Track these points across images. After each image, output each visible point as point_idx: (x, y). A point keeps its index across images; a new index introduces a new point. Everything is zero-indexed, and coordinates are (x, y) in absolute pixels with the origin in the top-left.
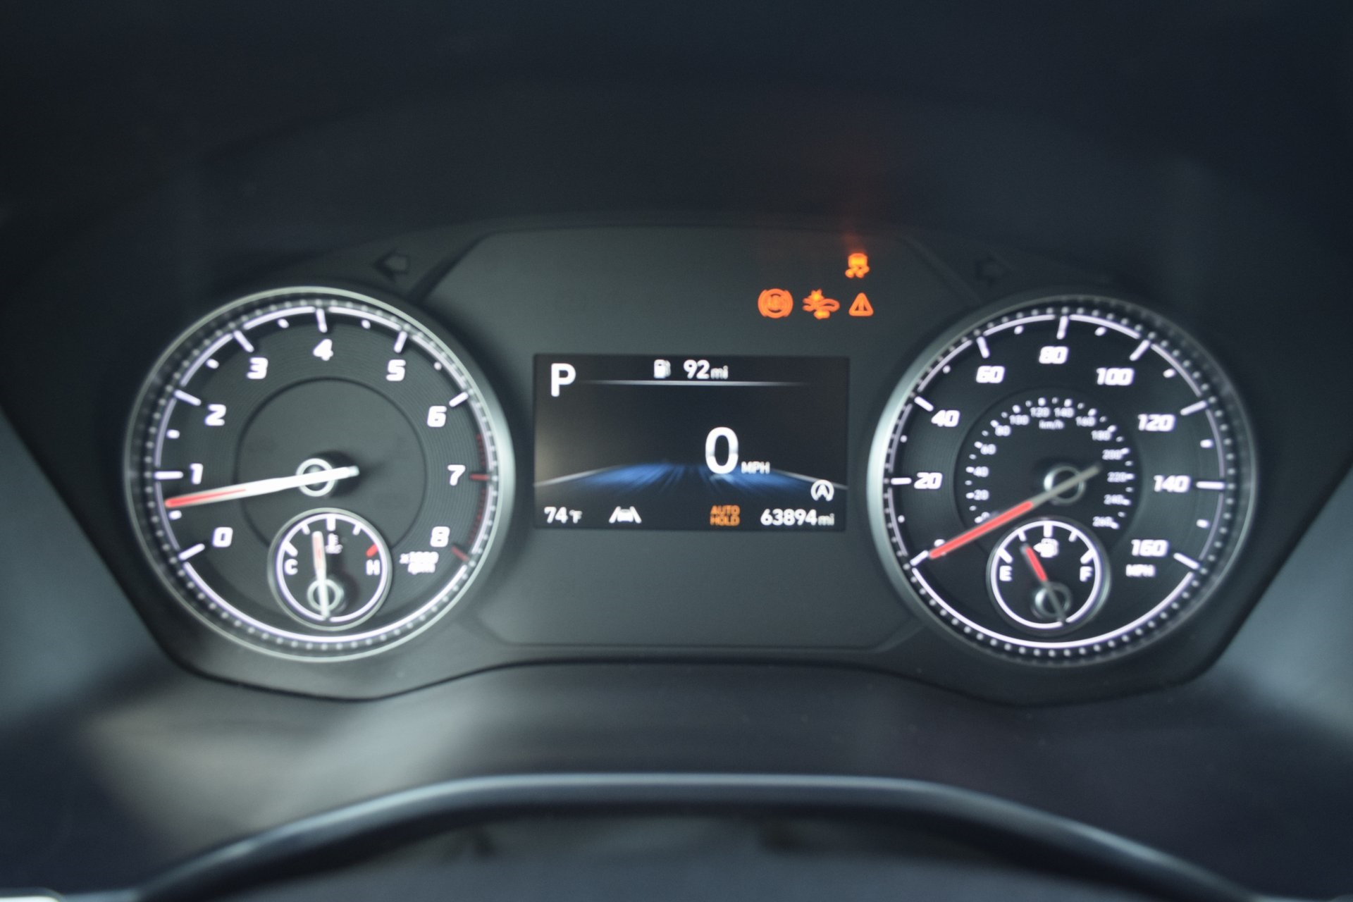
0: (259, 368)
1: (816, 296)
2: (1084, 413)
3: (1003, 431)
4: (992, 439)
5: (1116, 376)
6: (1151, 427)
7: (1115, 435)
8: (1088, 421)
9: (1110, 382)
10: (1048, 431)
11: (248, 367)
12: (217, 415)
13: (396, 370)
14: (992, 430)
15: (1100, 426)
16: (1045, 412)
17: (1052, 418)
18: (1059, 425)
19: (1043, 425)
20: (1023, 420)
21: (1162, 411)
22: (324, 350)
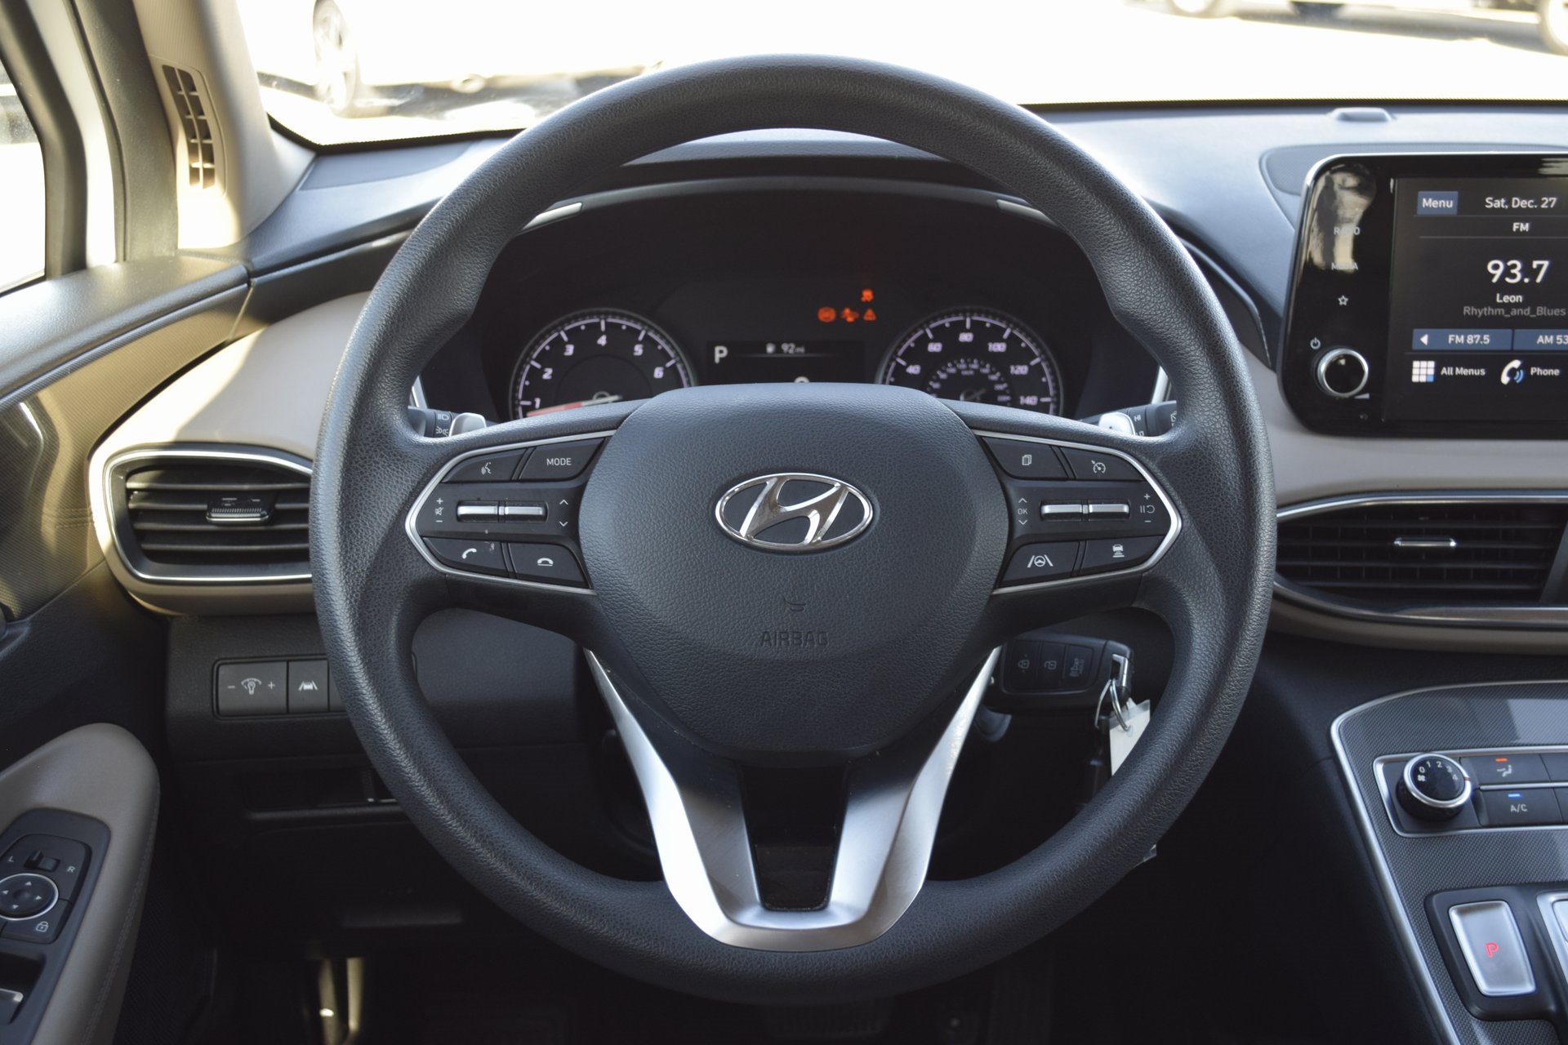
0: (570, 350)
1: (847, 311)
2: (984, 367)
3: (943, 376)
4: (938, 380)
5: (999, 347)
6: (1017, 372)
7: (1000, 378)
8: (986, 371)
9: (995, 350)
10: (966, 376)
11: (564, 350)
12: (548, 374)
13: (638, 350)
14: (938, 376)
15: (992, 373)
16: (963, 366)
17: (968, 369)
18: (971, 373)
19: (965, 373)
20: (952, 371)
21: (1022, 364)
22: (602, 341)
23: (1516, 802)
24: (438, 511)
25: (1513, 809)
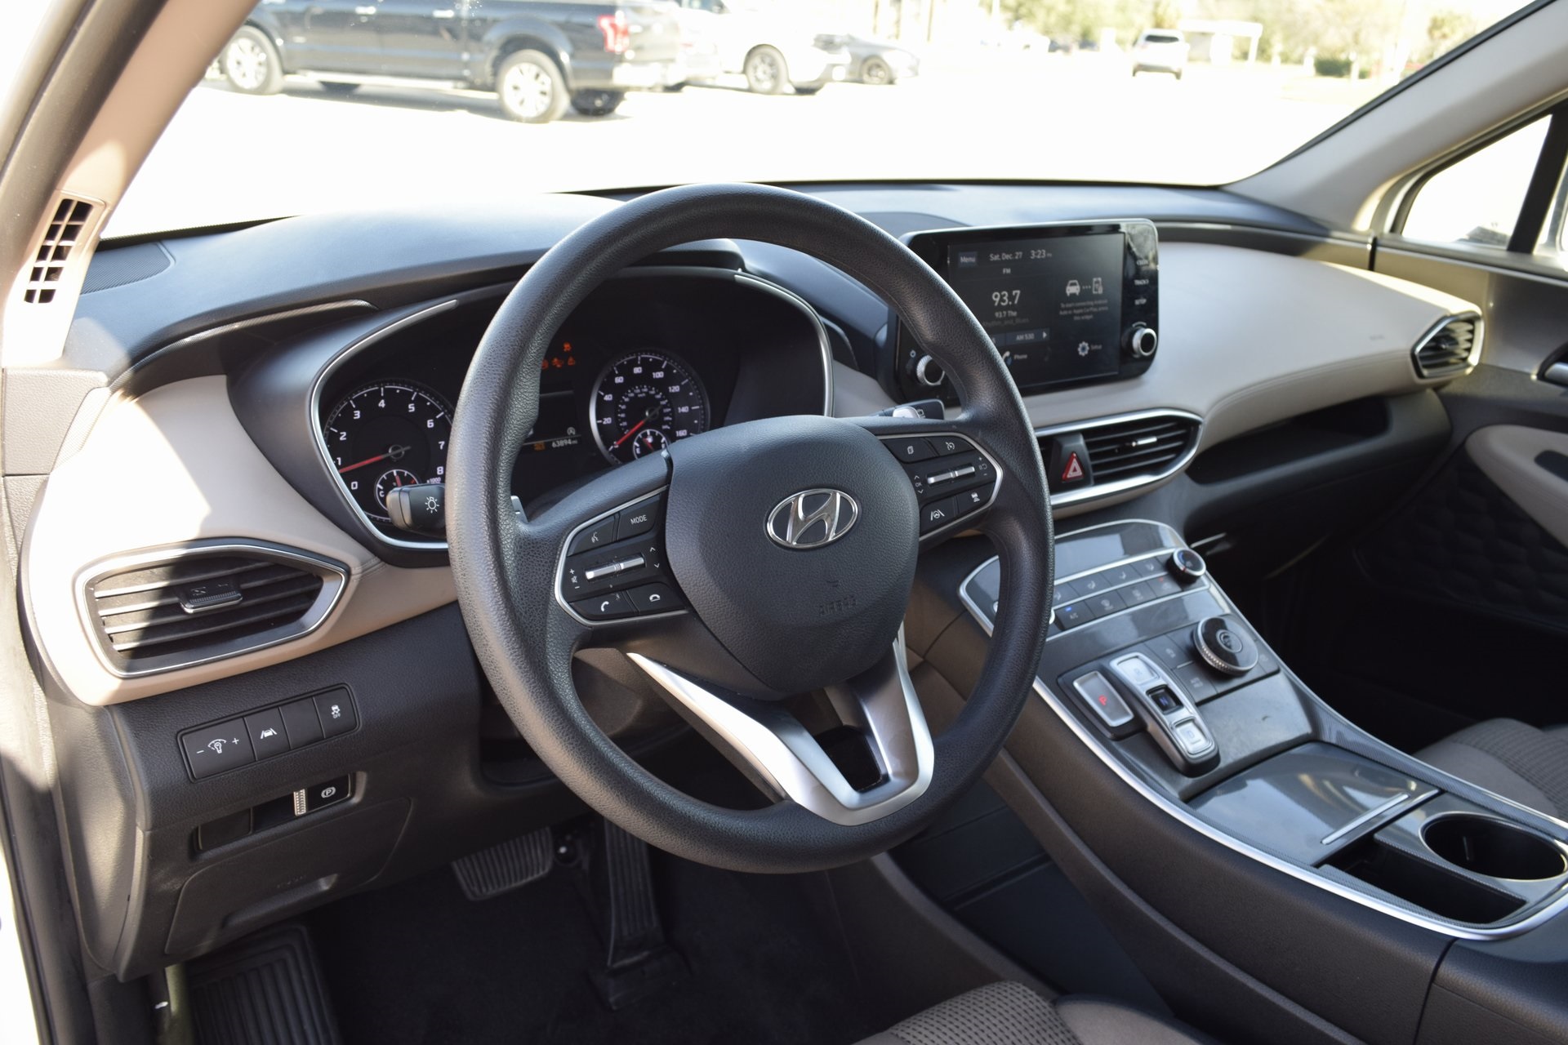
0: (358, 414)
1: (556, 360)
2: (651, 390)
3: (627, 400)
4: (624, 403)
5: (659, 375)
6: (673, 391)
7: (662, 396)
8: (653, 392)
9: (657, 377)
10: (641, 398)
11: (353, 415)
12: (343, 437)
13: (412, 408)
14: (623, 400)
15: (657, 393)
16: (638, 391)
17: (641, 393)
18: (644, 395)
19: (640, 396)
20: (632, 395)
21: (675, 385)
22: (382, 404)
23: (1071, 613)
24: (574, 580)
25: (1072, 617)
